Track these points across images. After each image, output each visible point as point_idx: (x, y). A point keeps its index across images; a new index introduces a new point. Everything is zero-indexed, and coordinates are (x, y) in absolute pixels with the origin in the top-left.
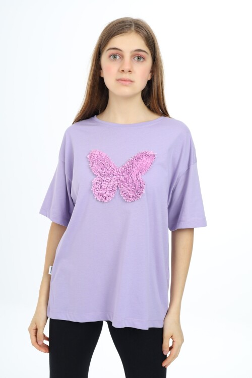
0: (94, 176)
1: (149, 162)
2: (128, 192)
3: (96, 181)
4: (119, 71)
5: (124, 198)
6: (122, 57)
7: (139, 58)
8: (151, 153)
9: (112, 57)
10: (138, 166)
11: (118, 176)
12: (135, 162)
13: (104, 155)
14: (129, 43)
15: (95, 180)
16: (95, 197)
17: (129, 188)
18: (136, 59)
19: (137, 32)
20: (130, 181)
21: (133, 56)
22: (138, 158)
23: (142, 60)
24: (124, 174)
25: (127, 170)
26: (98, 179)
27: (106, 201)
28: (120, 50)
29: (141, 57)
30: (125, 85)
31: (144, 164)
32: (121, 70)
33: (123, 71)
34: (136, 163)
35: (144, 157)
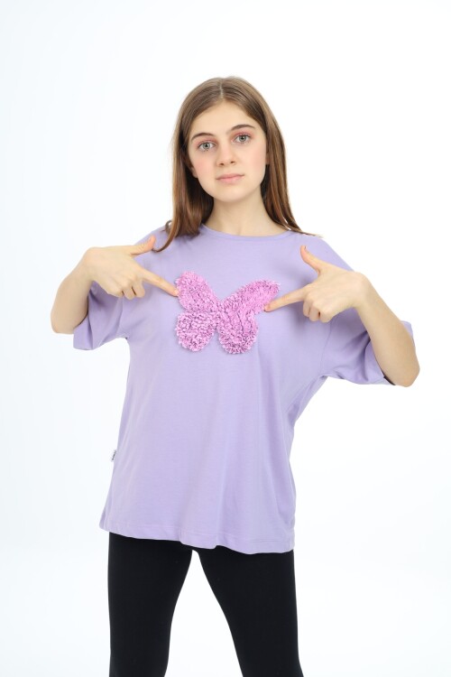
0: (182, 310)
1: (268, 296)
2: (232, 337)
3: (184, 317)
4: (215, 165)
5: (224, 347)
6: (216, 144)
7: (243, 137)
8: (273, 283)
9: (202, 147)
10: (251, 300)
11: (218, 313)
12: (247, 294)
13: (201, 280)
14: (221, 119)
15: (182, 315)
16: (180, 342)
17: (234, 332)
18: (238, 140)
19: (229, 100)
20: (235, 321)
21: (233, 138)
22: (252, 289)
23: (247, 138)
24: (227, 310)
25: (233, 305)
26: (187, 314)
27: (195, 350)
28: (210, 134)
29: (245, 136)
30: (232, 184)
31: (261, 298)
32: (218, 163)
33: (222, 164)
34: (249, 295)
35: (262, 290)
